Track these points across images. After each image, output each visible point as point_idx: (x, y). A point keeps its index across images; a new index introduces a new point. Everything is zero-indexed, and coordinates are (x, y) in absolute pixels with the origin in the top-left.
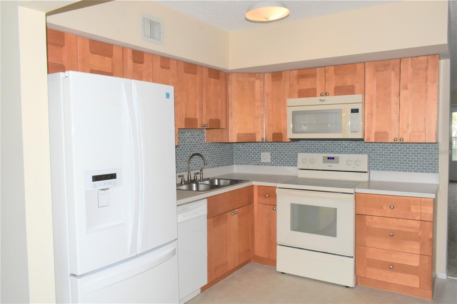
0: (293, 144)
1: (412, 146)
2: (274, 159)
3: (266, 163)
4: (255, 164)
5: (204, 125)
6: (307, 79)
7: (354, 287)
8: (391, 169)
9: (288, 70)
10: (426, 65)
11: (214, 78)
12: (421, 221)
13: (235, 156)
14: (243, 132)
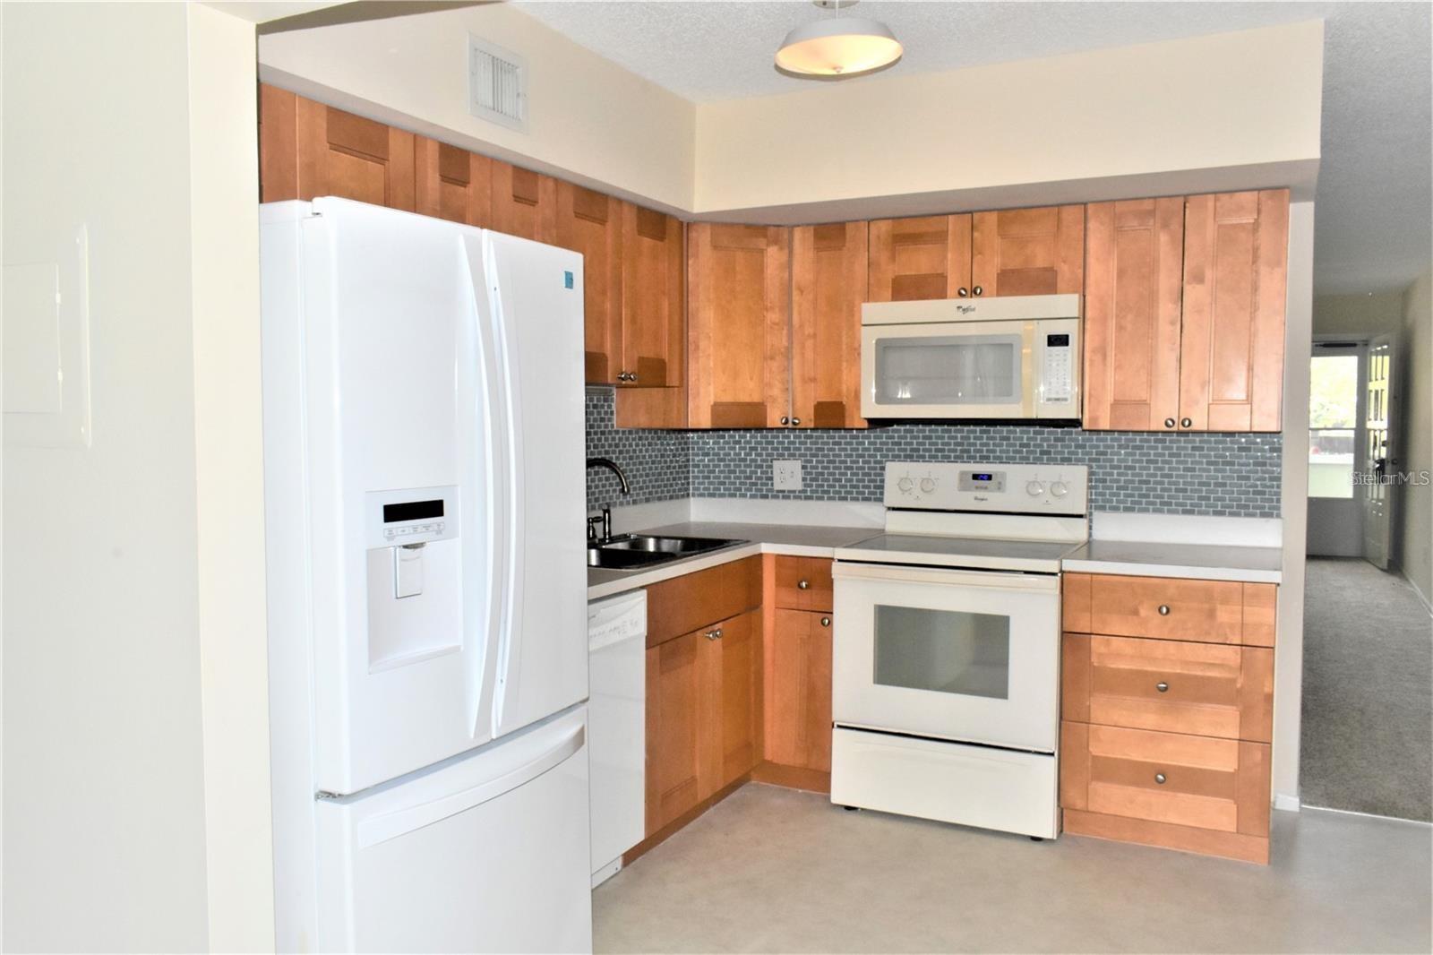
0: (869, 437)
1: (1209, 442)
2: (812, 480)
3: (789, 491)
4: (752, 497)
5: (627, 374)
6: (919, 246)
7: (1055, 838)
8: (1151, 507)
9: (864, 220)
10: (1256, 217)
11: (653, 237)
12: (1244, 648)
13: (693, 472)
14: (727, 398)
